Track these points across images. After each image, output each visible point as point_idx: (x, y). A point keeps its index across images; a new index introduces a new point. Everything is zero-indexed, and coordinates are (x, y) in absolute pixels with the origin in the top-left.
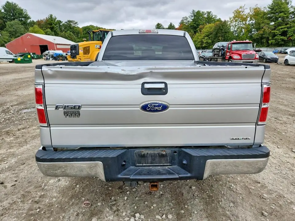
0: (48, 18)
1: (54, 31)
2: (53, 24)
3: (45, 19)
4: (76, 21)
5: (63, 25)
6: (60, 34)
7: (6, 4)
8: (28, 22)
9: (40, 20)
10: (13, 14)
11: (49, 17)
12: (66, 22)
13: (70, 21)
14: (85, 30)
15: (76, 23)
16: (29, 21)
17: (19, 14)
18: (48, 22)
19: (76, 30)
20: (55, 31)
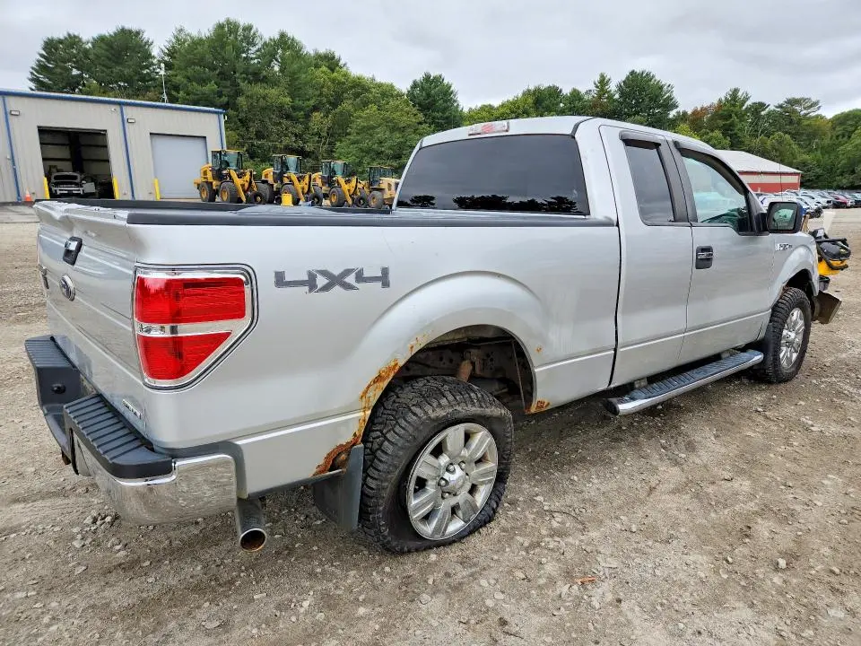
0: (723, 99)
1: (731, 136)
2: (733, 115)
3: (716, 102)
4: (814, 100)
5: (769, 114)
6: (747, 143)
7: (628, 78)
8: (671, 116)
9: (699, 109)
10: (637, 102)
11: (728, 97)
12: (781, 106)
13: (793, 102)
14: (841, 124)
15: (815, 104)
16: (672, 114)
17: (651, 99)
18: (720, 112)
19: (808, 125)
20: (736, 134)
